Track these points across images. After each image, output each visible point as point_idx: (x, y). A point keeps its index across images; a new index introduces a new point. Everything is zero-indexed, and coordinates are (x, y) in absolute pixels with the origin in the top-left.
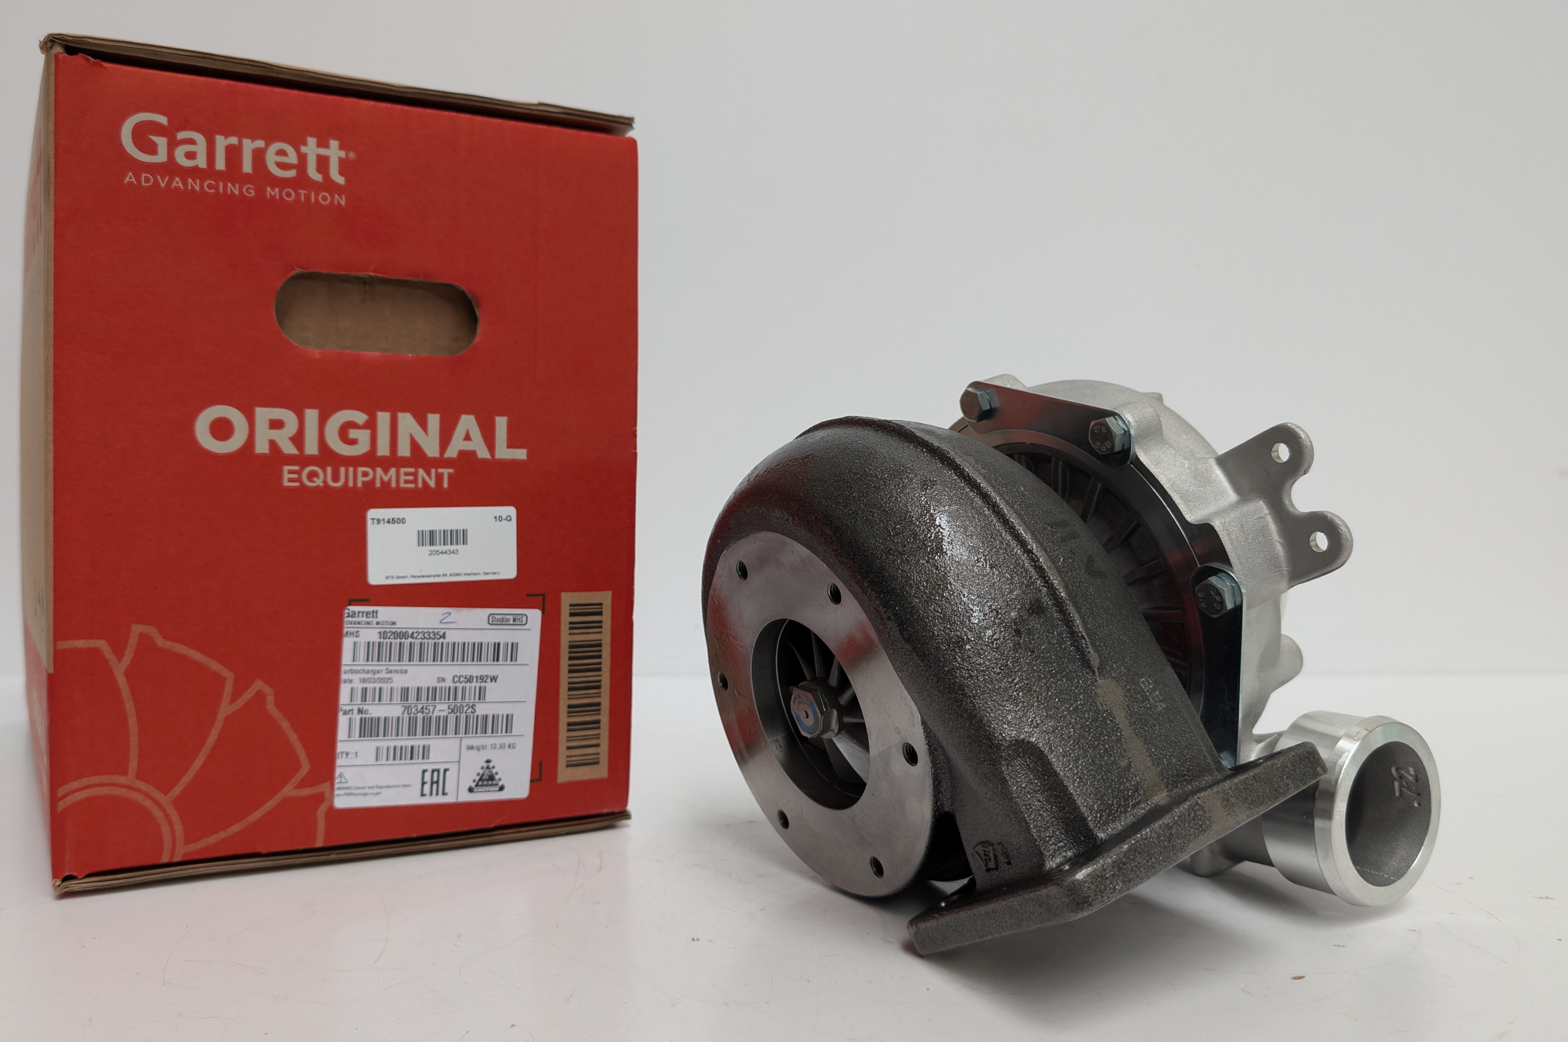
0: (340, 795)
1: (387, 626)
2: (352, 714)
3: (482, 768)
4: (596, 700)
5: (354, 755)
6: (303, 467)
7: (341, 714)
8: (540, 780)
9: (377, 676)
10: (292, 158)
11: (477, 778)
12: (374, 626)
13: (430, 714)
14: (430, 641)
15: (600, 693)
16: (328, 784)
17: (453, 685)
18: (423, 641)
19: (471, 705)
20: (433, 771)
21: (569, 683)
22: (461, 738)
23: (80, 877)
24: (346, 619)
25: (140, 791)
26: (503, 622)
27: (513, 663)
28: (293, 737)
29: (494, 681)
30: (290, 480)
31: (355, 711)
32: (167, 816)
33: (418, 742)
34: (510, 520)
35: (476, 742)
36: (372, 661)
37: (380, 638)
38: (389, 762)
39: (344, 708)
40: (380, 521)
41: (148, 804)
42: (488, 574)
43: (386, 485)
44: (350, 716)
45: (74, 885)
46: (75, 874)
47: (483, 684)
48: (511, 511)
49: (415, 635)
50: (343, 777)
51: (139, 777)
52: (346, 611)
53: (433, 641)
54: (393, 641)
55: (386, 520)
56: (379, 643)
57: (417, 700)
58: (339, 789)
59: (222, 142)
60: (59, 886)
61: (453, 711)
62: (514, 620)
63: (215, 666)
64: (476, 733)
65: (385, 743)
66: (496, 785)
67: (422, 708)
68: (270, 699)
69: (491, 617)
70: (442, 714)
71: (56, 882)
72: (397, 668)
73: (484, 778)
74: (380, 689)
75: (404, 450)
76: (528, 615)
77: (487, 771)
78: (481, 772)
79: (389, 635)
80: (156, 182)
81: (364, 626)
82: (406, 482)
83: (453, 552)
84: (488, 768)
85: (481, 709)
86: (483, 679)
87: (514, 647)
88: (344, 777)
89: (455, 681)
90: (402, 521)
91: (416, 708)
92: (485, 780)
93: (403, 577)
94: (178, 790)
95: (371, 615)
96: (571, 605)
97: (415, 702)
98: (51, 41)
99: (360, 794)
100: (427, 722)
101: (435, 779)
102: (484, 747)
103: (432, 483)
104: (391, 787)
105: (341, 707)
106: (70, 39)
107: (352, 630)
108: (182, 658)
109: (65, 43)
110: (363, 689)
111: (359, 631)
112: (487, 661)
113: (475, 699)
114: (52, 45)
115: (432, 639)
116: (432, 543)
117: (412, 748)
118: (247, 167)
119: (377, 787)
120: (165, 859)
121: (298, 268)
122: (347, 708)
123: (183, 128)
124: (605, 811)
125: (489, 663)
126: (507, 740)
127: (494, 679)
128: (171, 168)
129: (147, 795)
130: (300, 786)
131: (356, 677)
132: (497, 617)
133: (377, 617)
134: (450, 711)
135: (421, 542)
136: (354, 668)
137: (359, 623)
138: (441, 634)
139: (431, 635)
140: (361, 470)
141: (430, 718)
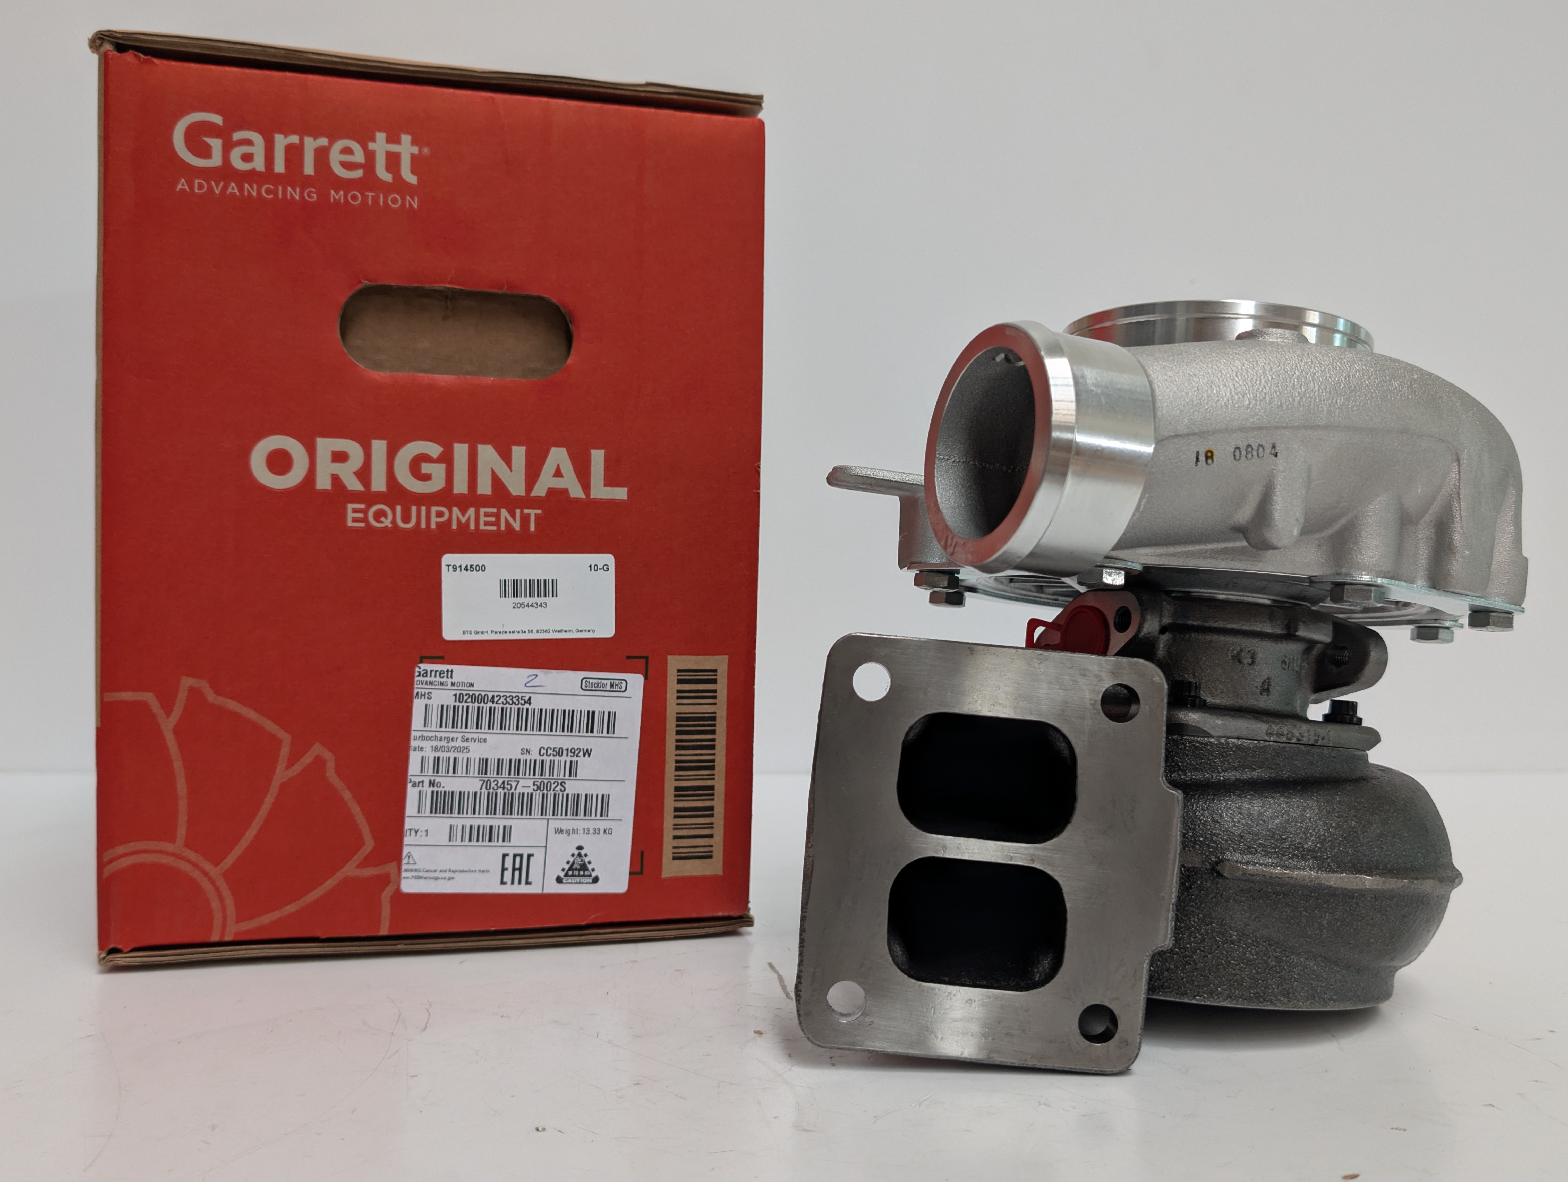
0: (408, 878)
1: (463, 688)
2: (423, 786)
3: (573, 855)
4: (709, 783)
5: (424, 834)
6: (369, 506)
7: (409, 785)
8: (641, 873)
9: (451, 744)
10: (359, 156)
11: (567, 867)
12: (449, 687)
13: (513, 790)
14: (513, 706)
15: (714, 775)
16: (394, 864)
17: (539, 758)
18: (505, 706)
19: (560, 782)
20: (515, 856)
21: (677, 762)
22: (548, 820)
23: (126, 951)
24: (416, 679)
25: (189, 861)
26: (598, 687)
27: (610, 735)
28: (356, 809)
29: (587, 755)
30: (355, 520)
31: (426, 783)
32: (217, 889)
33: (499, 821)
34: (608, 569)
35: (566, 825)
36: (446, 727)
37: (455, 701)
38: (463, 844)
39: (413, 779)
40: (456, 568)
41: (196, 875)
42: (581, 631)
43: (463, 527)
44: (420, 788)
45: (119, 959)
46: (120, 947)
47: (575, 759)
48: (608, 559)
49: (496, 699)
50: (411, 857)
51: (187, 845)
52: (417, 669)
53: (517, 707)
54: (470, 705)
55: (463, 567)
56: (454, 707)
57: (498, 774)
58: (406, 870)
59: (281, 142)
60: (104, 958)
61: (539, 788)
62: (612, 686)
63: (270, 726)
64: (566, 815)
65: (460, 822)
66: (590, 876)
67: (503, 782)
68: (331, 765)
69: (584, 681)
70: (526, 791)
71: (101, 954)
72: (475, 736)
73: (574, 867)
74: (455, 759)
75: (484, 487)
76: (628, 681)
77: (579, 859)
78: (571, 860)
79: (465, 698)
80: (210, 189)
81: (437, 687)
82: (487, 524)
83: (541, 606)
84: (579, 855)
85: (573, 787)
86: (574, 753)
87: (611, 717)
88: (413, 858)
89: (542, 754)
90: (482, 568)
91: (496, 783)
92: (576, 869)
93: (483, 633)
94: (229, 861)
95: (445, 675)
96: (679, 671)
97: (495, 776)
98: (100, 38)
99: (430, 878)
100: (509, 799)
101: (517, 866)
102: (575, 831)
103: (517, 526)
104: (466, 872)
105: (409, 777)
106: (119, 35)
107: (423, 691)
108: (236, 716)
109: (114, 40)
110: (435, 758)
111: (431, 693)
112: (579, 732)
113: (564, 776)
114: (102, 43)
115: (515, 704)
116: (516, 595)
117: (491, 827)
118: (309, 169)
119: (450, 871)
120: (215, 938)
121: (365, 280)
122: (417, 779)
123: (240, 128)
124: (720, 914)
125: (581, 734)
126: (602, 825)
127: (588, 753)
128: (226, 172)
129: (195, 865)
130: (362, 865)
131: (427, 745)
132: (591, 681)
133: (451, 677)
134: (535, 788)
135: (504, 594)
136: (426, 734)
137: (431, 683)
138: (526, 699)
139: (514, 700)
140: (434, 509)
141: (512, 794)
